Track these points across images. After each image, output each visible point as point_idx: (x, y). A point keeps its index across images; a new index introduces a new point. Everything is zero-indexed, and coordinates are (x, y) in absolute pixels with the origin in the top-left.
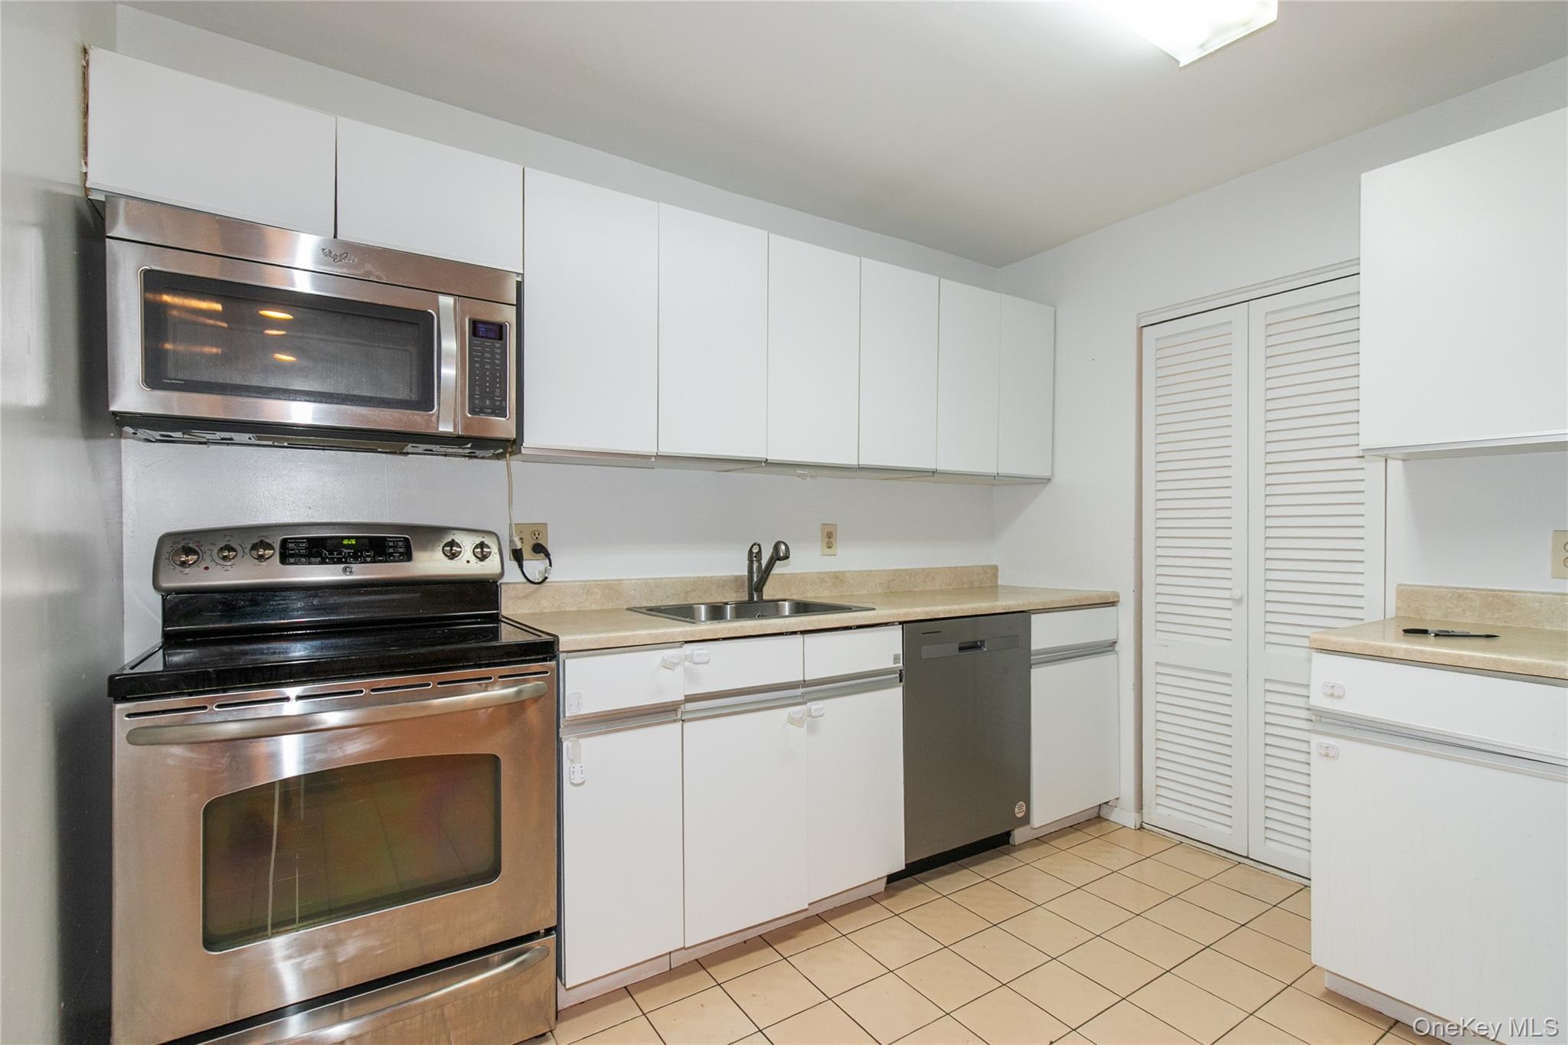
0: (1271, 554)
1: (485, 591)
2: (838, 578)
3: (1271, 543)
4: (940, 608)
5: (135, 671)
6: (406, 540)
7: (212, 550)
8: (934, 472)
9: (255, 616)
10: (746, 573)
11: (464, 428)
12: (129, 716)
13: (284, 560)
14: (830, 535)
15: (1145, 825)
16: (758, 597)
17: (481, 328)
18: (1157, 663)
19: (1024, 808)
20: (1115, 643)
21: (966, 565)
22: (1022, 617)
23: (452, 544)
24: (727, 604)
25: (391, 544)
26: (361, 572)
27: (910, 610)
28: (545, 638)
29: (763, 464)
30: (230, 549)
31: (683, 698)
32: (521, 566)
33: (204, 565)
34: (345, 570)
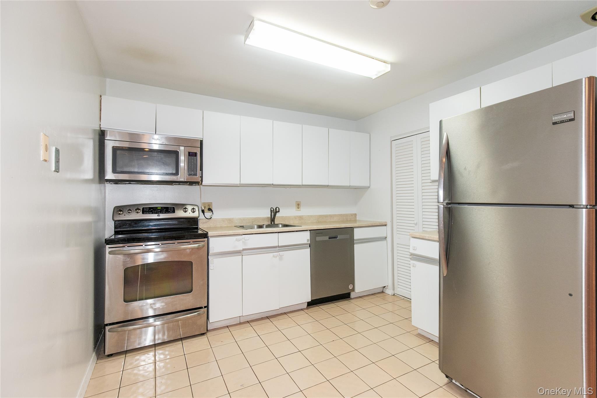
0: (424, 210)
1: (194, 221)
2: (301, 218)
3: (424, 207)
4: (322, 226)
5: (110, 238)
6: (174, 208)
7: (126, 211)
8: (328, 186)
9: (135, 227)
10: (270, 216)
11: (186, 180)
12: (109, 248)
13: (143, 213)
14: (298, 205)
15: (395, 294)
16: (273, 223)
17: (191, 154)
18: (397, 244)
19: (352, 286)
20: (386, 237)
21: (345, 213)
22: (352, 229)
23: (185, 208)
24: (264, 225)
25: (170, 209)
26: (162, 216)
27: (312, 227)
28: (205, 232)
29: (272, 185)
30: (130, 210)
31: (242, 249)
32: (204, 214)
33: (124, 214)
34: (158, 215)
